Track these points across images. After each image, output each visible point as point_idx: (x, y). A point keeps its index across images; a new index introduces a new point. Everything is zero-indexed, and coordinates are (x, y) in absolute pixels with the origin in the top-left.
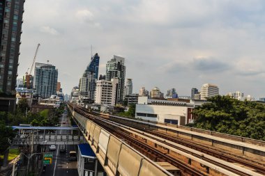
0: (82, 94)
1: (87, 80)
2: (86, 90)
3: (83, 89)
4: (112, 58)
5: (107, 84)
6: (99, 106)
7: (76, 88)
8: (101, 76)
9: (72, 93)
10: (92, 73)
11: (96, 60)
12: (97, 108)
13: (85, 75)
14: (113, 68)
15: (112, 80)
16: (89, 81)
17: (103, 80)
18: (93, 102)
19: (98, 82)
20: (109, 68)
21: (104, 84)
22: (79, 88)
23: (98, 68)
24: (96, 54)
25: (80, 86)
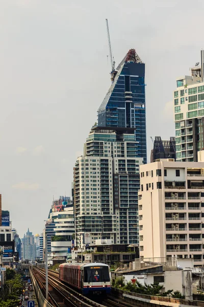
0: (88, 225)
2: (105, 209)
3: (91, 206)
5: (184, 177)
6: (157, 272)
7: (61, 204)
8: (158, 142)
10: (120, 132)
13: (95, 148)
15: (203, 156)
16: (114, 167)
17: (165, 162)
18: (135, 254)
19: (148, 169)
20: (184, 109)
21: (172, 177)
22: (74, 203)
23: (142, 112)
24: (132, 54)
25: (75, 192)
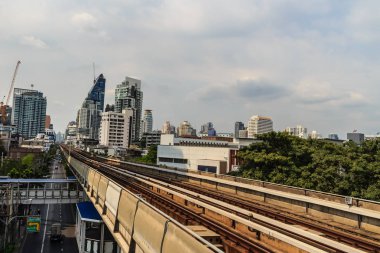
1: (89, 112)
2: (88, 126)
3: (83, 125)
4: (124, 80)
5: (117, 118)
6: (106, 149)
7: (72, 123)
8: (108, 106)
9: (67, 131)
10: (95, 101)
11: (100, 83)
12: (103, 152)
13: (86, 105)
14: (125, 95)
15: (124, 111)
16: (92, 112)
17: (111, 112)
18: (97, 142)
19: (104, 114)
20: (119, 95)
21: (113, 117)
22: (77, 124)
23: (103, 95)
24: (101, 75)
25: (78, 120)
